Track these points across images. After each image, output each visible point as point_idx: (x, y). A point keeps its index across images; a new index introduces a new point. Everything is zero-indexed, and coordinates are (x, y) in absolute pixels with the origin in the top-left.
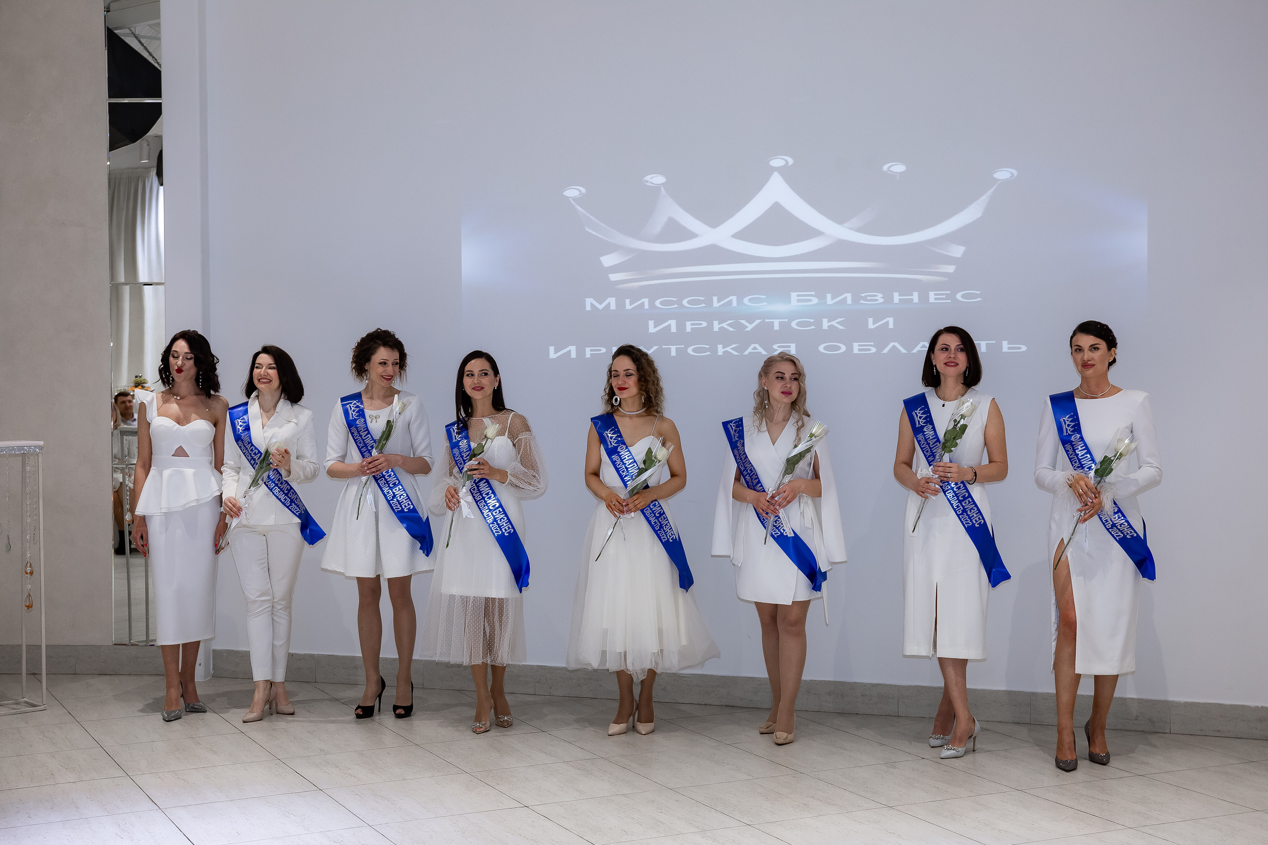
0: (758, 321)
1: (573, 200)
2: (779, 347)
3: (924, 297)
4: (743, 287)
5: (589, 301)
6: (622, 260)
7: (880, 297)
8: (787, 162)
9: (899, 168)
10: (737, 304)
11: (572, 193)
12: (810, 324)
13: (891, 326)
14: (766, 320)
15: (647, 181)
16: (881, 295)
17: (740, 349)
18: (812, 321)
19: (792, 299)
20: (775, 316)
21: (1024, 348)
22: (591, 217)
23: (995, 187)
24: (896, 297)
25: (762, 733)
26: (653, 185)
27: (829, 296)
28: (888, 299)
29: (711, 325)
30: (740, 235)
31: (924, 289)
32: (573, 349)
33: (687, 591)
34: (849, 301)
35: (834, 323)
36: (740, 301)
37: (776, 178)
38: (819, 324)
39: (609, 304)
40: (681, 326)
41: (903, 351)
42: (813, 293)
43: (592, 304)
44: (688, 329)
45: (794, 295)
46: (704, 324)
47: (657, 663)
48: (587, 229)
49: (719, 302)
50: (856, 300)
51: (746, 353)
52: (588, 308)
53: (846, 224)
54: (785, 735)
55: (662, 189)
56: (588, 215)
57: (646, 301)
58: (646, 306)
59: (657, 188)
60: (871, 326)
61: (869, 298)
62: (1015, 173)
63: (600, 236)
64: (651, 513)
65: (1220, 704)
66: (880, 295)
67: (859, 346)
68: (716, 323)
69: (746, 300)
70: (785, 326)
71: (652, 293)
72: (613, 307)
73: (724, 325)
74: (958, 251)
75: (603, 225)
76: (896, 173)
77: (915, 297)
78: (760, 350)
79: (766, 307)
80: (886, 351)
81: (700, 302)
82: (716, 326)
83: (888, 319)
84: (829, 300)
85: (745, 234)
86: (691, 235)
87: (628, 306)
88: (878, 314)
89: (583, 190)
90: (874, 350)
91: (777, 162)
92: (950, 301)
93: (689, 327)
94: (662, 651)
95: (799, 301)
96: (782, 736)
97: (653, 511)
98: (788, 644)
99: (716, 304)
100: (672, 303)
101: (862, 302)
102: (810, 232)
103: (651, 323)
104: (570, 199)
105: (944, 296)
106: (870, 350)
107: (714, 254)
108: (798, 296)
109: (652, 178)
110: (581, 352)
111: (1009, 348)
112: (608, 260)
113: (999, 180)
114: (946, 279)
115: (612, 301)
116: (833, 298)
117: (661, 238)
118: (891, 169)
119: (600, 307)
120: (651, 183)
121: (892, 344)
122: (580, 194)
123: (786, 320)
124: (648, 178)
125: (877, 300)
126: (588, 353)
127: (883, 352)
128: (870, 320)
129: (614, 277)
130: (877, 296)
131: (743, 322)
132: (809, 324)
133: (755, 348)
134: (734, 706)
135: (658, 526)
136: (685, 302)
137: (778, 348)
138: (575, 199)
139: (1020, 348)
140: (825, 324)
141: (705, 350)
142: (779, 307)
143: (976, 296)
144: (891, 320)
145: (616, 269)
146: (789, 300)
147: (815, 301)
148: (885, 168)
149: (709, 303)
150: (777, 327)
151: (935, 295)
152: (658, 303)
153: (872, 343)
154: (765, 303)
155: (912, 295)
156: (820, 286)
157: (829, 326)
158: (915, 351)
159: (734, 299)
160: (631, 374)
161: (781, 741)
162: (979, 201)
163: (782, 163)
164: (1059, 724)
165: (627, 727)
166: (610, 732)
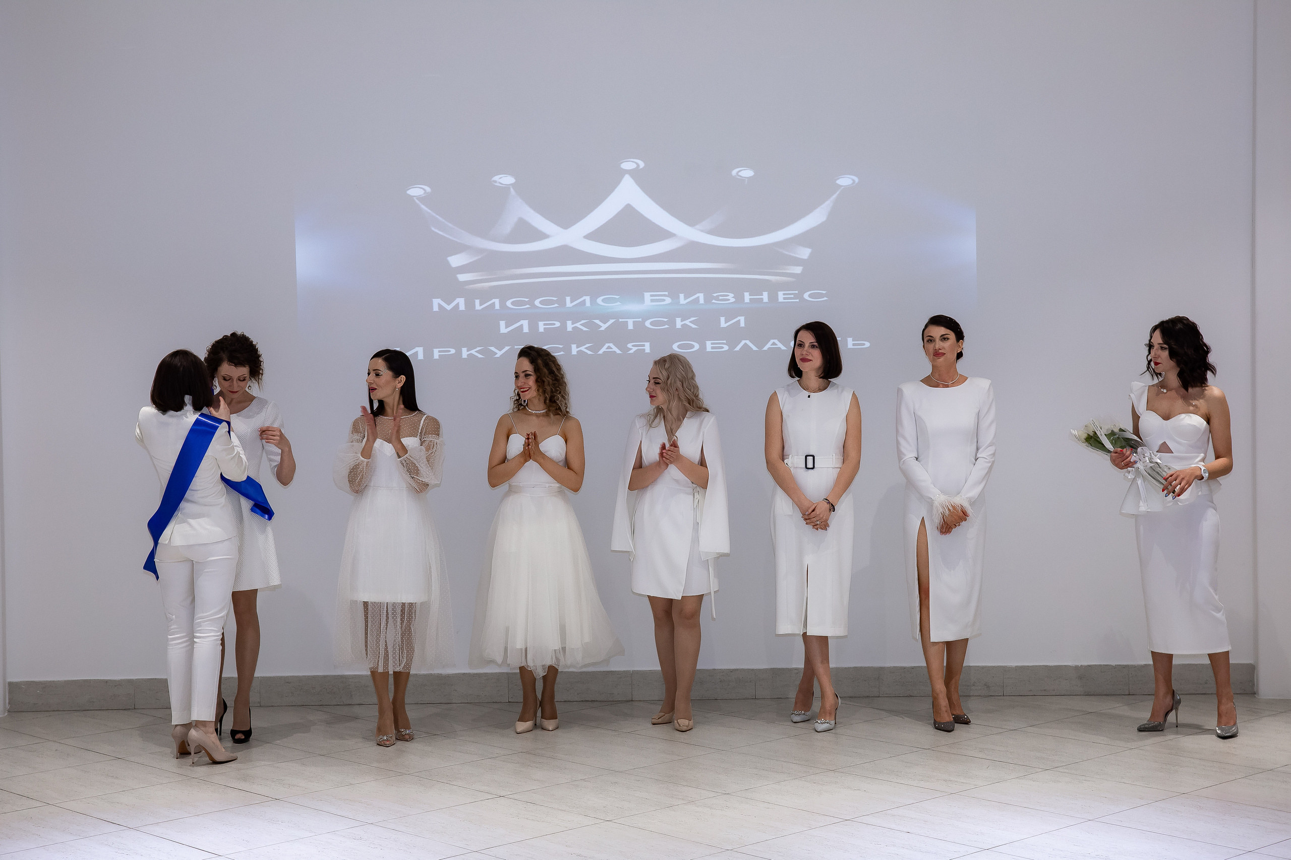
0: (611, 321)
1: (417, 199)
2: (633, 346)
3: (773, 297)
4: (596, 288)
5: (436, 303)
6: (471, 261)
7: (731, 297)
8: (638, 165)
9: (747, 173)
10: (591, 304)
11: (416, 192)
12: (664, 323)
13: (742, 324)
14: (620, 320)
15: (495, 182)
16: (733, 295)
17: (595, 349)
18: (666, 320)
19: (645, 300)
20: (629, 315)
21: (867, 344)
22: (437, 216)
23: (838, 193)
24: (747, 297)
25: (655, 724)
26: (501, 185)
27: (682, 296)
28: (739, 298)
29: (564, 325)
30: (594, 236)
31: (773, 289)
32: (420, 351)
34: (702, 301)
35: (687, 322)
36: (593, 301)
37: (628, 182)
38: (672, 322)
39: (458, 304)
40: (534, 326)
41: (755, 348)
42: (667, 293)
43: (439, 305)
44: (541, 329)
45: (647, 296)
46: (558, 324)
47: (558, 659)
48: (433, 229)
49: (572, 302)
50: (708, 300)
51: (601, 352)
52: (436, 308)
53: (697, 227)
54: (686, 722)
55: (512, 189)
56: (434, 214)
57: (497, 302)
58: (497, 307)
59: (505, 189)
60: (723, 324)
61: (720, 298)
62: (857, 180)
63: (447, 236)
65: (1046, 666)
66: (731, 295)
67: (712, 344)
68: (569, 323)
69: (599, 300)
70: (639, 326)
71: (503, 293)
72: (462, 307)
73: (578, 325)
74: (804, 253)
75: (450, 225)
76: (745, 177)
77: (765, 297)
78: (615, 349)
79: (619, 306)
80: (738, 348)
81: (552, 302)
82: (570, 326)
83: (739, 318)
84: (682, 300)
85: (595, 236)
86: (543, 236)
87: (478, 307)
88: (730, 314)
89: (428, 189)
90: (726, 348)
91: (628, 165)
92: (798, 300)
93: (541, 327)
94: (564, 648)
95: (652, 301)
96: (684, 723)
98: (684, 636)
99: (569, 304)
100: (524, 303)
101: (714, 301)
102: (663, 234)
103: (502, 324)
104: (414, 198)
105: (792, 296)
106: (723, 348)
107: (566, 254)
108: (651, 296)
109: (500, 178)
110: (428, 354)
111: (854, 345)
112: (456, 261)
113: (843, 186)
114: (794, 280)
115: (461, 302)
116: (686, 298)
117: (511, 239)
118: (740, 174)
119: (449, 308)
120: (500, 183)
121: (743, 342)
122: (424, 193)
123: (640, 320)
124: (496, 178)
125: (729, 300)
126: (436, 354)
127: (735, 350)
128: (723, 319)
129: (462, 277)
130: (728, 296)
131: (597, 322)
133: (609, 348)
134: (594, 701)
136: (537, 303)
137: (632, 347)
138: (419, 198)
139: (864, 344)
140: (679, 323)
141: (559, 350)
142: (633, 307)
143: (822, 296)
144: (742, 319)
145: (463, 269)
146: (642, 300)
147: (668, 300)
148: (734, 172)
149: (562, 303)
150: (631, 327)
151: (784, 294)
152: (509, 304)
153: (725, 341)
154: (619, 303)
155: (762, 295)
156: (673, 286)
157: (682, 325)
158: (765, 348)
159: (587, 299)
160: (530, 375)
161: (684, 728)
162: (823, 206)
163: (633, 166)
164: (933, 690)
165: (535, 725)
166: (519, 730)
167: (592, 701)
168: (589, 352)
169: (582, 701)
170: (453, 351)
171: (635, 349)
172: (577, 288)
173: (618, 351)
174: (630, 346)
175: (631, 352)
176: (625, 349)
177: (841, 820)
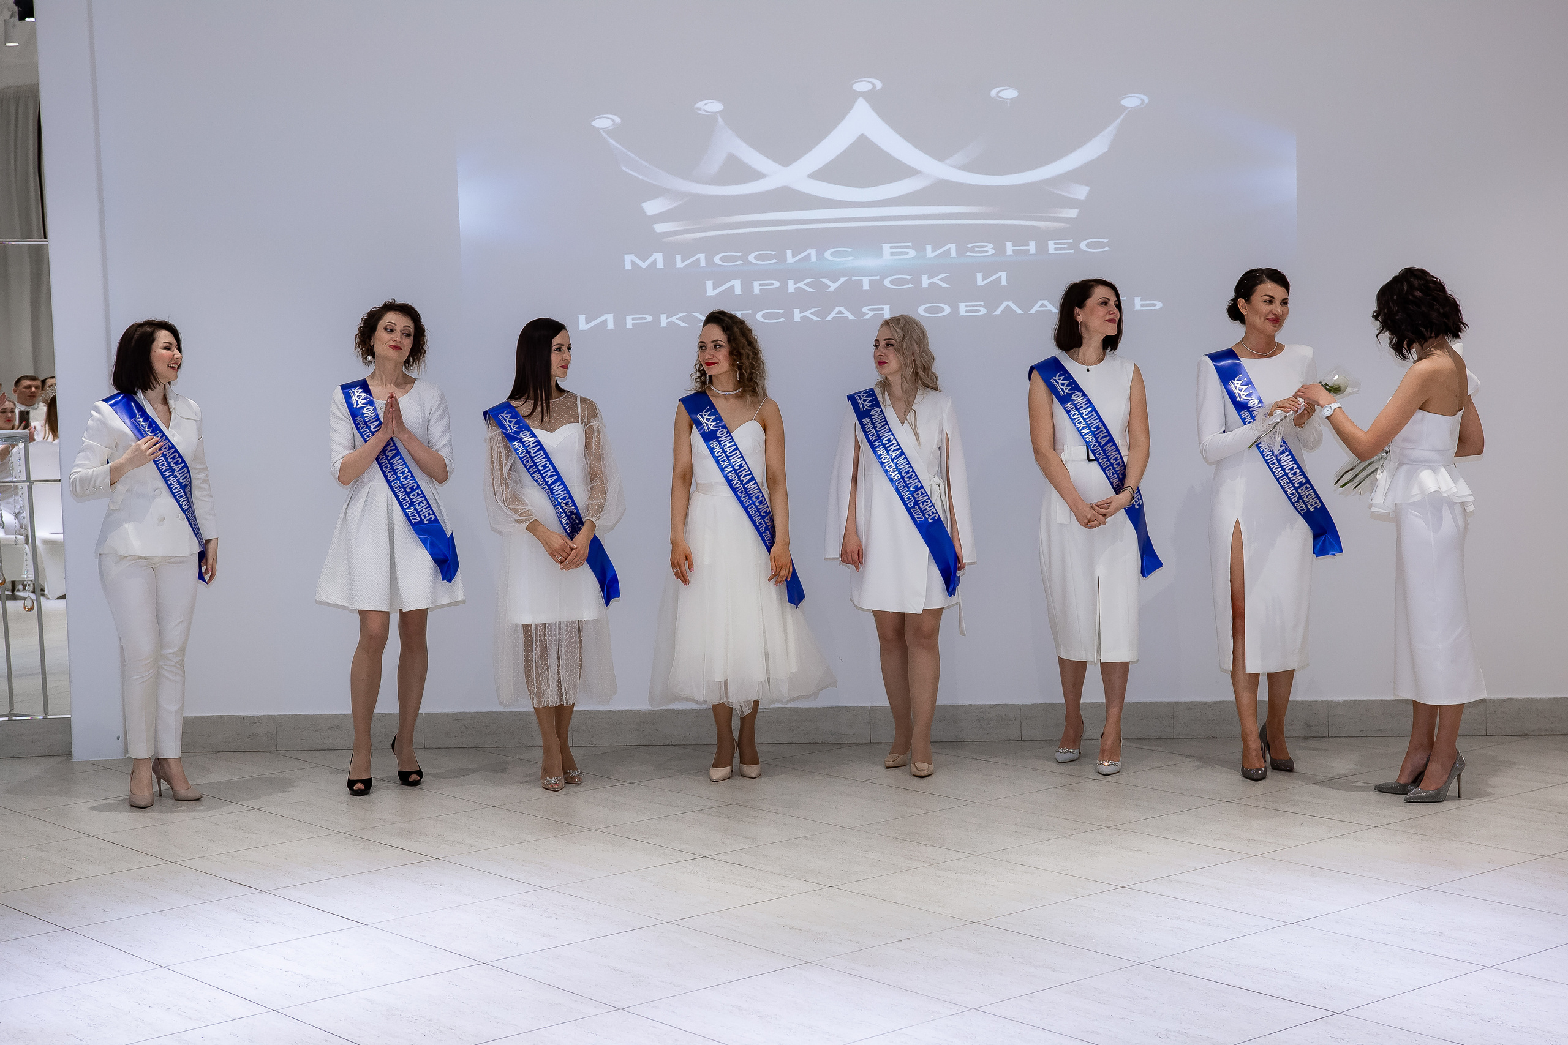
0: (843, 280)
1: (604, 131)
2: (869, 310)
3: (1042, 248)
4: (824, 239)
5: (629, 259)
6: (670, 207)
7: (990, 249)
8: (874, 85)
9: (1010, 93)
10: (817, 259)
11: (602, 123)
12: (907, 282)
13: (1004, 282)
14: (854, 278)
15: (699, 109)
16: (992, 246)
17: (823, 314)
18: (909, 277)
19: (884, 253)
20: (864, 272)
21: (1159, 305)
22: (629, 153)
23: (1123, 116)
24: (1010, 248)
25: (888, 768)
26: (706, 113)
27: (929, 247)
28: (1000, 250)
29: (784, 285)
30: (819, 175)
31: (1042, 237)
32: (609, 318)
33: (797, 607)
34: (953, 253)
35: (936, 280)
36: (820, 254)
37: (861, 106)
38: (917, 280)
39: (655, 261)
40: (747, 287)
41: (1019, 311)
42: (910, 244)
43: (632, 262)
44: (757, 290)
45: (886, 248)
46: (777, 284)
47: (763, 694)
48: (624, 168)
49: (794, 257)
50: (961, 252)
51: (829, 318)
52: (628, 266)
53: (948, 161)
54: (925, 766)
55: (720, 119)
56: (625, 151)
57: (702, 257)
58: (703, 263)
59: (712, 118)
60: (980, 282)
61: (977, 249)
62: (1146, 99)
63: (641, 177)
64: (756, 512)
66: (990, 246)
67: (966, 306)
68: (791, 283)
69: (827, 254)
70: (876, 285)
71: (710, 247)
72: (660, 265)
73: (801, 285)
74: (1081, 192)
75: (645, 163)
76: (1007, 99)
77: (1032, 247)
78: (847, 314)
79: (852, 261)
80: (998, 312)
81: (770, 257)
82: (791, 286)
83: (1000, 274)
84: (930, 253)
85: (821, 175)
86: (757, 175)
87: (679, 264)
88: (988, 269)
89: (617, 120)
90: (984, 311)
91: (862, 86)
92: (1072, 251)
93: (757, 288)
94: (769, 678)
95: (892, 254)
96: (923, 767)
97: (758, 510)
98: (919, 660)
99: (790, 259)
100: (736, 259)
101: (968, 254)
102: (906, 171)
103: (709, 284)
104: (601, 131)
105: (1066, 246)
106: (980, 311)
107: (787, 198)
108: (891, 248)
109: (705, 104)
110: (620, 322)
111: (1142, 306)
112: (652, 207)
113: (1129, 107)
114: (1068, 225)
115: (659, 258)
116: (934, 250)
117: (720, 179)
118: (1000, 94)
119: (644, 265)
120: (705, 111)
121: (1005, 304)
122: (613, 124)
123: (878, 277)
124: (700, 104)
125: (987, 252)
126: (629, 322)
127: (995, 313)
128: (979, 276)
129: (660, 228)
130: (986, 246)
131: (825, 280)
132: (905, 282)
133: (840, 312)
134: (824, 743)
135: (763, 528)
136: (751, 258)
137: (868, 312)
138: (606, 130)
139: (1155, 305)
140: (925, 281)
141: (779, 316)
142: (869, 262)
143: (1102, 245)
144: (1003, 276)
145: (662, 217)
146: (880, 253)
147: (912, 253)
148: (993, 93)
149: (782, 258)
150: (866, 286)
151: (1055, 244)
152: (717, 259)
153: (982, 303)
154: (851, 258)
155: (1028, 245)
156: (917, 236)
157: (929, 284)
158: (1033, 311)
159: (813, 252)
160: (721, 346)
161: (923, 773)
162: (1104, 133)
163: (868, 87)
164: (1243, 730)
165: (732, 771)
166: (714, 778)
167: (822, 743)
168: (816, 319)
169: (810, 743)
170: (649, 318)
171: (871, 313)
172: (800, 240)
173: (851, 317)
174: (865, 310)
175: (867, 317)
176: (859, 314)
177: (1114, 887)
